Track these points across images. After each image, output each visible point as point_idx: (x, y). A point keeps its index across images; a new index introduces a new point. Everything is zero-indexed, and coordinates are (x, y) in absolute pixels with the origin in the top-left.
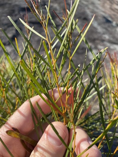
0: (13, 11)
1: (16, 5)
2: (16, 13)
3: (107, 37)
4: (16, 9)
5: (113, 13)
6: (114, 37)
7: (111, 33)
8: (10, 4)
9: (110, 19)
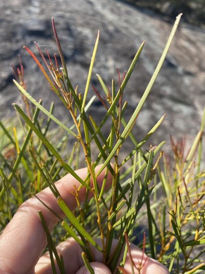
0: (14, 34)
1: (20, 25)
2: (19, 37)
3: (168, 90)
4: (19, 31)
5: (178, 52)
6: (179, 92)
7: (174, 85)
8: (9, 22)
9: (173, 62)
